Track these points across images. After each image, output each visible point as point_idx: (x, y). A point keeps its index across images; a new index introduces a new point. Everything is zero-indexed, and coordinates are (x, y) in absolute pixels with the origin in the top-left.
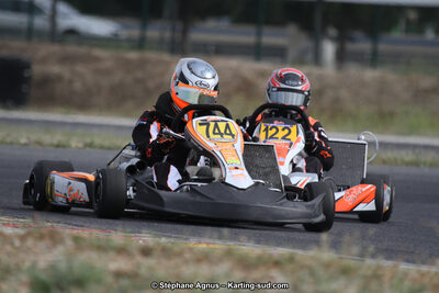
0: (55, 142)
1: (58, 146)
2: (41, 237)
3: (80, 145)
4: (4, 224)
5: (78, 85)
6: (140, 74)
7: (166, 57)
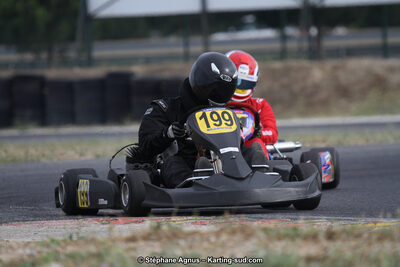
2: (233, 232)
7: (305, 63)
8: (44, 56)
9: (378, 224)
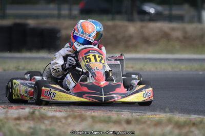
6: (113, 32)
7: (126, 23)
9: (158, 116)
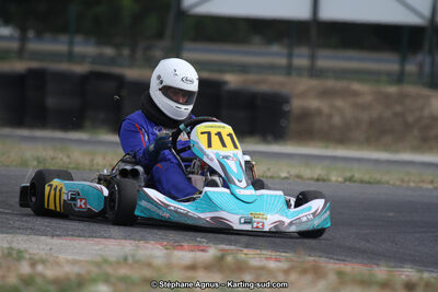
0: (316, 176)
1: (318, 180)
3: (340, 179)
4: (267, 258)
5: (337, 120)
6: (398, 108)
7: (425, 91)
8: (126, 52)
